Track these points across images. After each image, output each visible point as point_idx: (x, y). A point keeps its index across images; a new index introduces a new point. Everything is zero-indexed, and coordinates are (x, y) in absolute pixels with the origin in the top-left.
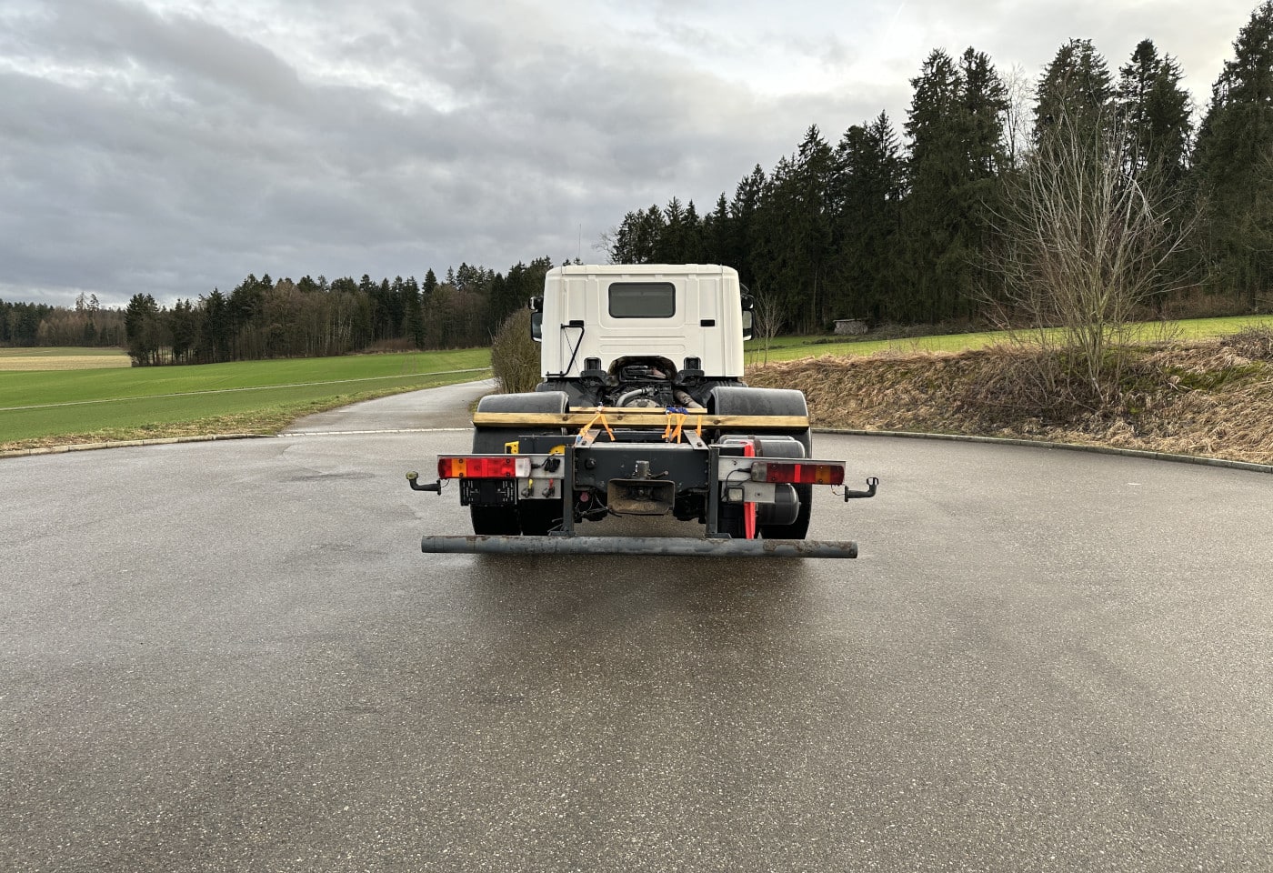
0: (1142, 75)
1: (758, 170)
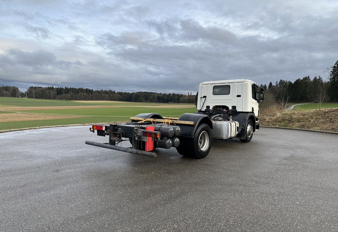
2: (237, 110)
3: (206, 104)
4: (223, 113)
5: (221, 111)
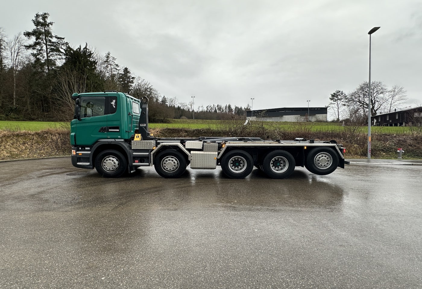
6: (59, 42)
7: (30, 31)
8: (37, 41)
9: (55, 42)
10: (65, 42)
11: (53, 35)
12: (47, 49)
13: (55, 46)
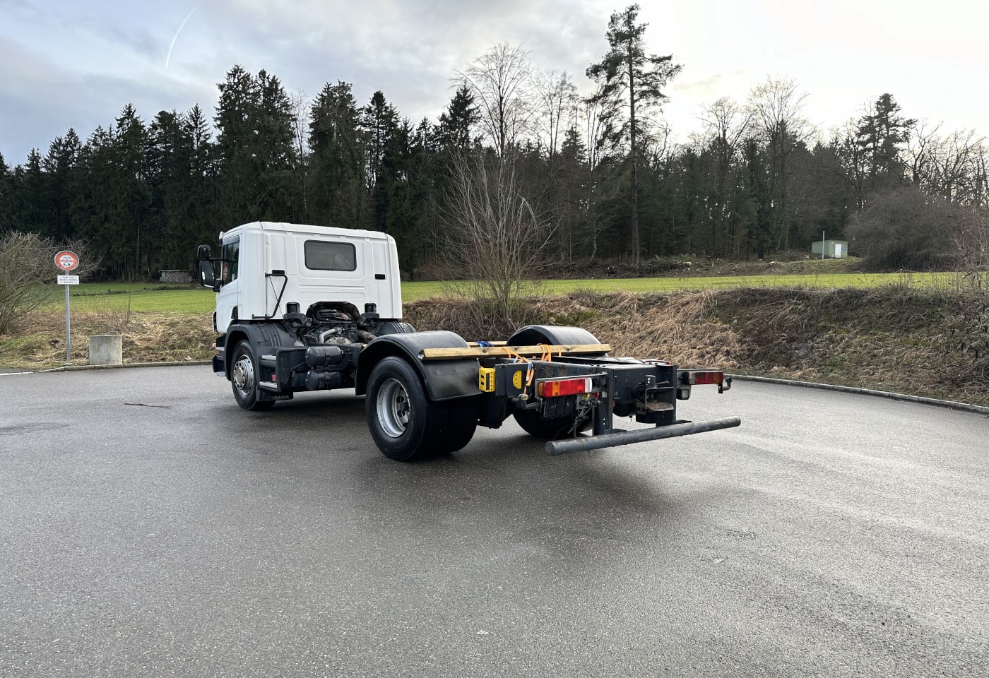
0: (378, 114)
1: (72, 134)
2: (378, 315)
3: (288, 298)
4: (341, 324)
5: (333, 318)
6: (660, 71)
7: (599, 61)
8: (610, 83)
9: (651, 74)
10: (674, 67)
11: (647, 56)
12: (633, 94)
13: (648, 85)
